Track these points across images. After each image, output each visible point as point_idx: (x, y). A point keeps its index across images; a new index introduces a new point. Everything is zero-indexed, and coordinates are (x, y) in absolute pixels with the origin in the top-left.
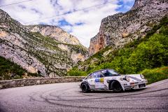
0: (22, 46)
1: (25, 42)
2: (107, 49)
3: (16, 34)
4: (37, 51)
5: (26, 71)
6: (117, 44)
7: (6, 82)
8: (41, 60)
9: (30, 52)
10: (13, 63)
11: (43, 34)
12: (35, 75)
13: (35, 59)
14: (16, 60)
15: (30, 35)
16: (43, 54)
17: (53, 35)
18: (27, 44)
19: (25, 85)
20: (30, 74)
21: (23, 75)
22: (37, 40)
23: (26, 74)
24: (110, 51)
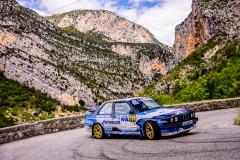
0: (46, 57)
1: (50, 48)
2: (211, 44)
3: (32, 35)
4: (73, 64)
5: (59, 103)
6: (231, 32)
7: (27, 127)
8: (82, 79)
9: (61, 67)
10: (33, 91)
11: (81, 30)
12: (75, 109)
13: (72, 79)
14: (38, 84)
15: (58, 33)
16: (85, 67)
17: (100, 29)
18: (53, 51)
19: (60, 130)
20: (66, 108)
21: (54, 110)
22: (72, 42)
23: (60, 108)
24: (217, 48)
